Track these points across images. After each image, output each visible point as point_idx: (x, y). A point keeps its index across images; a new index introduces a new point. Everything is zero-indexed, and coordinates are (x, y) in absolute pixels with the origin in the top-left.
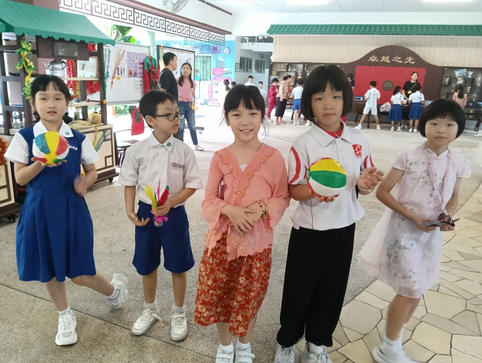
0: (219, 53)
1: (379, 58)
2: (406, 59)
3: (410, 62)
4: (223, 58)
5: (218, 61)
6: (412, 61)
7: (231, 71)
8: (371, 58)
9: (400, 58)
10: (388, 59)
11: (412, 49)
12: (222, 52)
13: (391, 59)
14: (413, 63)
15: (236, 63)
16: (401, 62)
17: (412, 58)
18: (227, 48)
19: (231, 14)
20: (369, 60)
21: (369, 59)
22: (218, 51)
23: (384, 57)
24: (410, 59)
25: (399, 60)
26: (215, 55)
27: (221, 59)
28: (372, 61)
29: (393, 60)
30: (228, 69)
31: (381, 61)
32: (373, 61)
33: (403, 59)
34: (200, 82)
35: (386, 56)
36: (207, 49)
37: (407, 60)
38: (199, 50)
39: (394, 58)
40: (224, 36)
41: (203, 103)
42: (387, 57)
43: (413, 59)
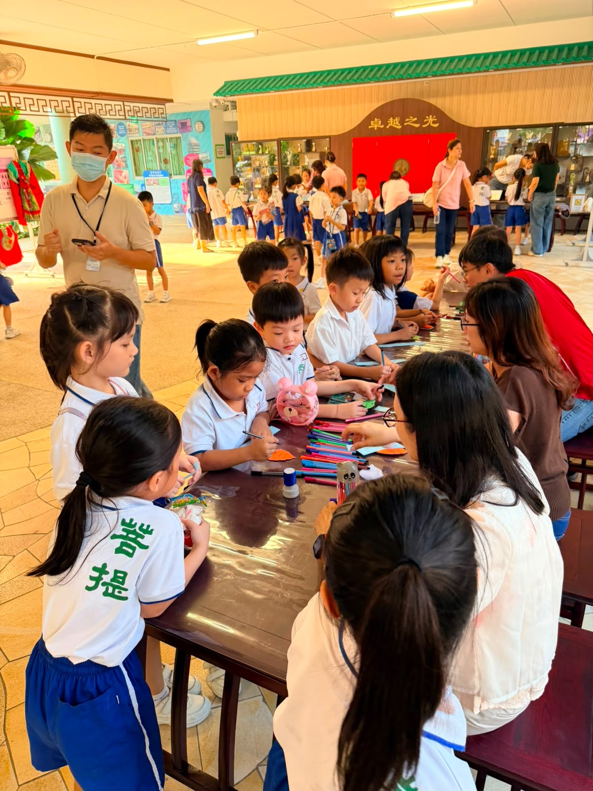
0: (190, 131)
1: (385, 123)
2: (425, 121)
3: (432, 124)
4: (197, 138)
5: (190, 144)
6: (434, 122)
7: (209, 159)
8: (372, 122)
9: (416, 119)
10: (397, 123)
11: (432, 101)
12: (194, 129)
13: (402, 122)
14: (436, 125)
15: (216, 145)
16: (417, 125)
17: (435, 117)
18: (200, 123)
19: (168, 70)
20: (370, 127)
21: (371, 125)
22: (189, 129)
23: (391, 119)
24: (431, 120)
25: (415, 122)
26: (185, 134)
27: (193, 140)
28: (374, 128)
29: (405, 124)
30: (205, 155)
31: (388, 127)
32: (376, 129)
33: (421, 121)
34: (170, 178)
35: (394, 118)
36: (174, 126)
37: (427, 122)
38: (163, 128)
39: (407, 120)
40: (163, 107)
41: (177, 210)
42: (397, 119)
43: (436, 120)
